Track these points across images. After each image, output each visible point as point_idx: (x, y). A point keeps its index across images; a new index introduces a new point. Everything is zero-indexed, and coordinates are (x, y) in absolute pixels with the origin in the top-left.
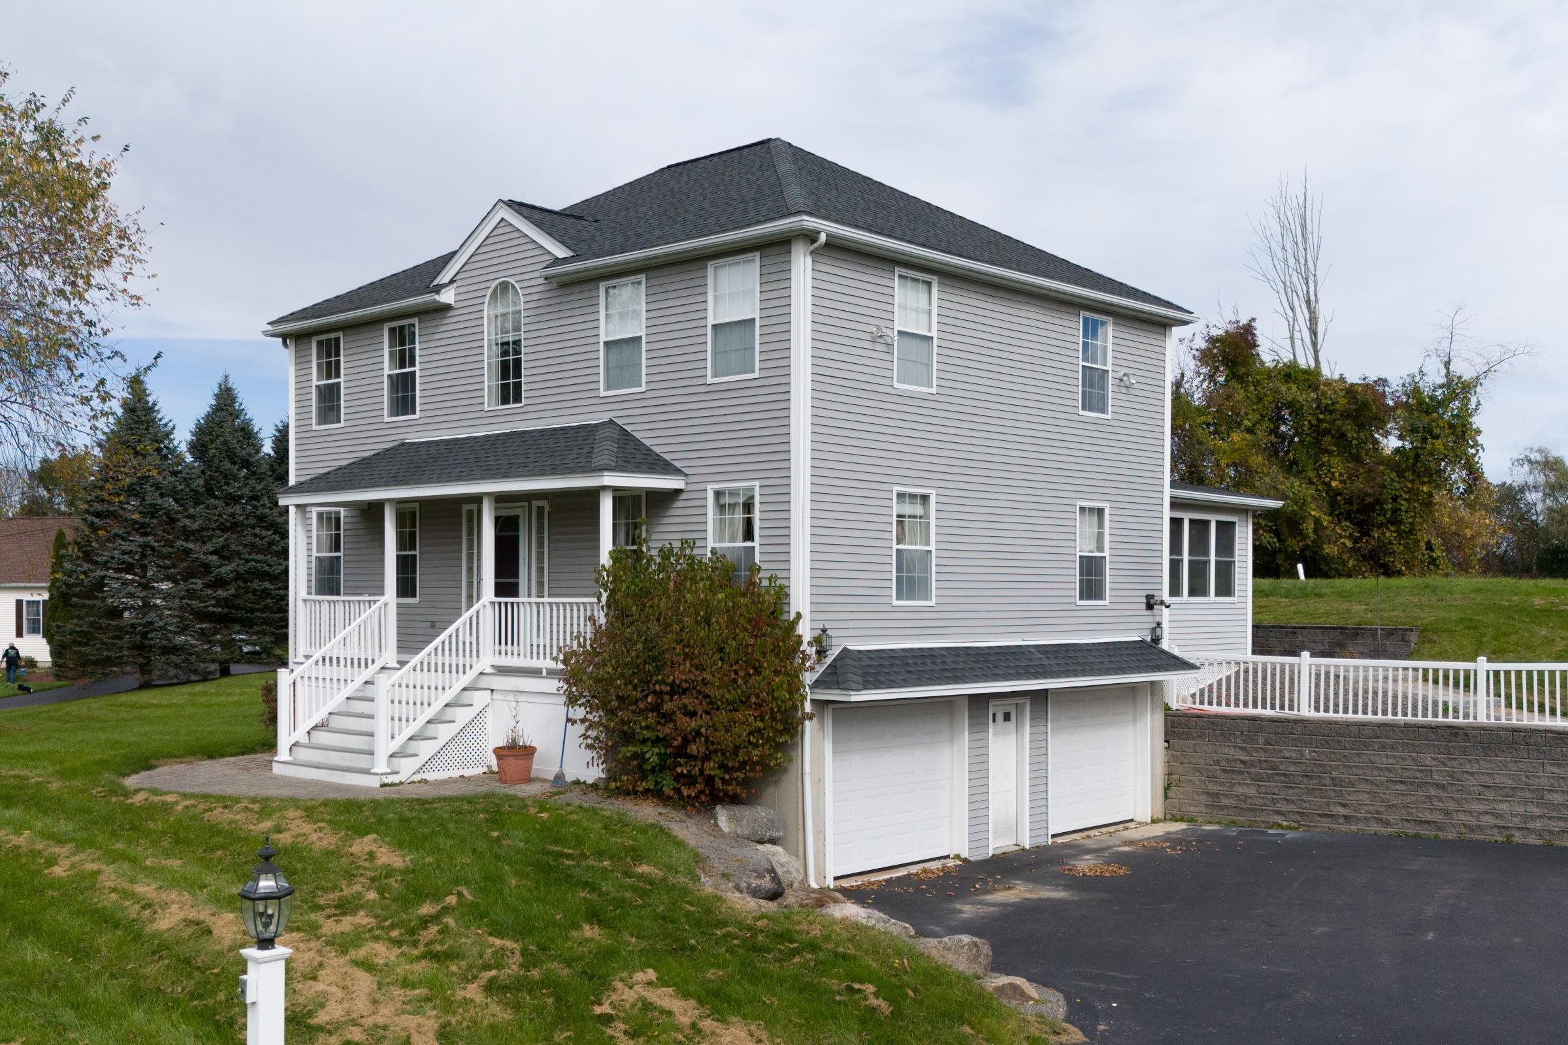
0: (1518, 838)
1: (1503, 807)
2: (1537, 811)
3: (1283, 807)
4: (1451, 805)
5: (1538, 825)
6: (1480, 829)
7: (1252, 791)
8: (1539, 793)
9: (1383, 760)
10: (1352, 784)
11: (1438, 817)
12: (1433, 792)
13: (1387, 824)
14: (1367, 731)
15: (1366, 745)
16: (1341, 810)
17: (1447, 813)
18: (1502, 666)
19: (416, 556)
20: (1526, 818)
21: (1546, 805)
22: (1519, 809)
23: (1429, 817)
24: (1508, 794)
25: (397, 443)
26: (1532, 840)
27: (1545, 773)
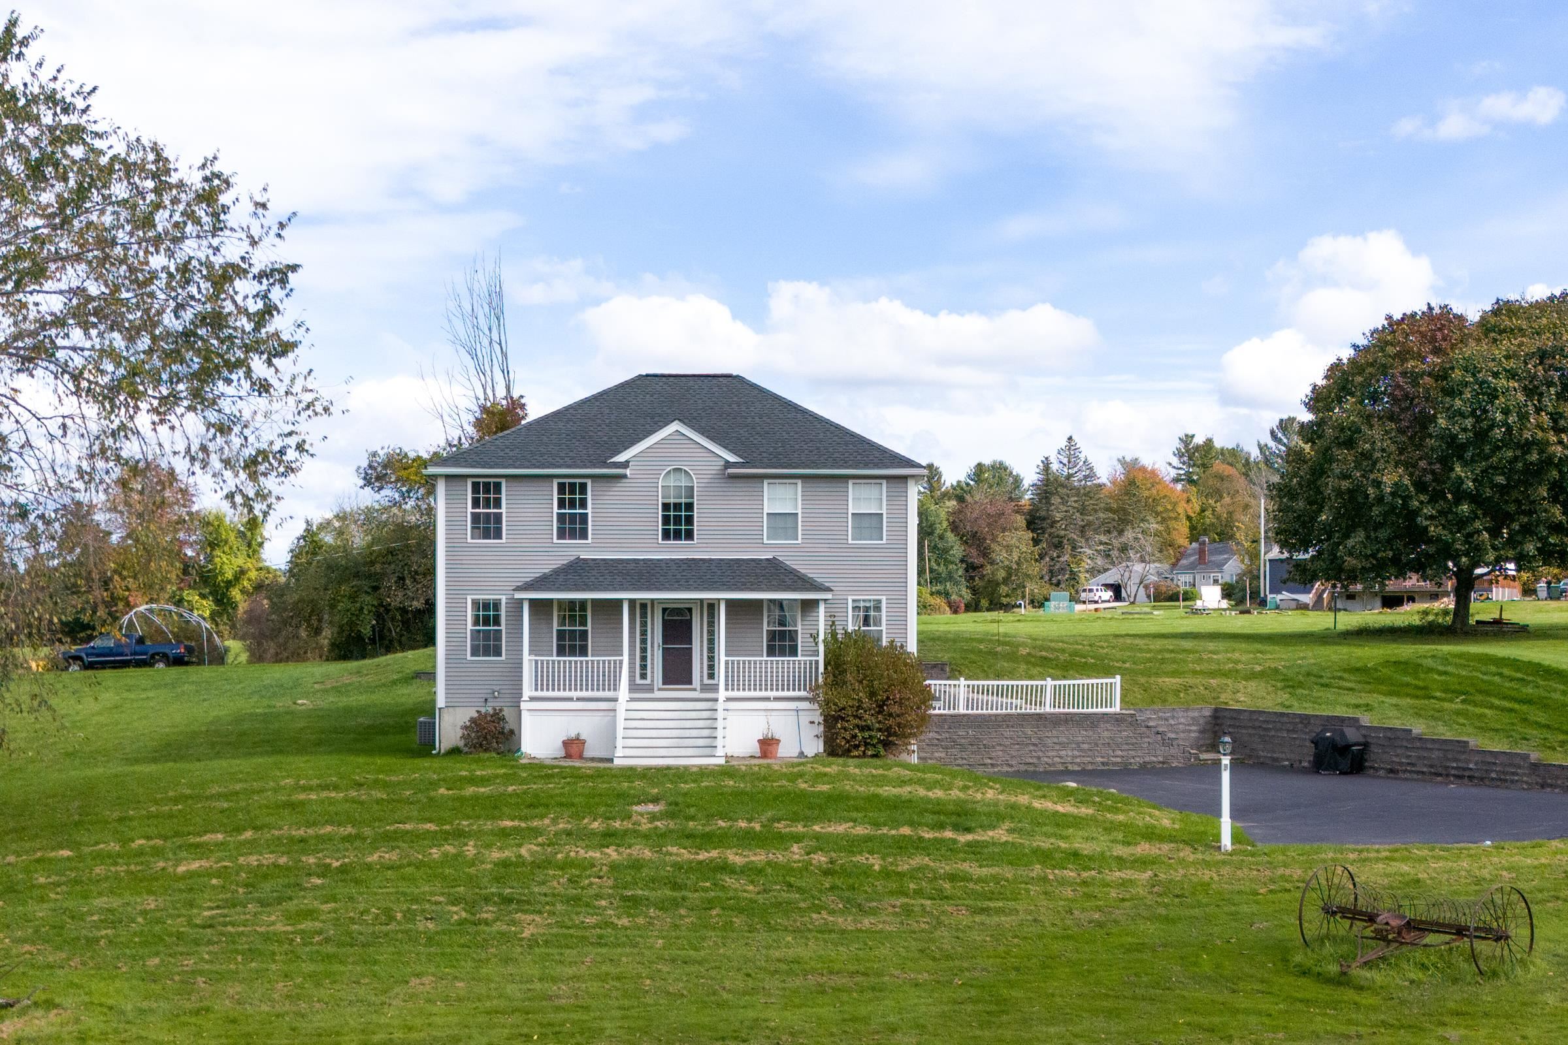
0: (1070, 767)
1: (1063, 753)
2: (1076, 753)
3: (960, 762)
4: (1040, 754)
5: (1078, 760)
6: (1054, 764)
7: (943, 755)
8: (1078, 744)
9: (1007, 734)
10: (993, 747)
11: (1035, 761)
12: (1032, 748)
13: (1012, 766)
14: (1000, 719)
15: (1000, 726)
16: (989, 761)
17: (1039, 758)
18: (1058, 683)
19: (586, 631)
20: (1074, 757)
21: (1082, 750)
22: (1070, 753)
23: (1031, 761)
24: (1064, 746)
25: (572, 558)
26: (1076, 768)
27: (1081, 735)
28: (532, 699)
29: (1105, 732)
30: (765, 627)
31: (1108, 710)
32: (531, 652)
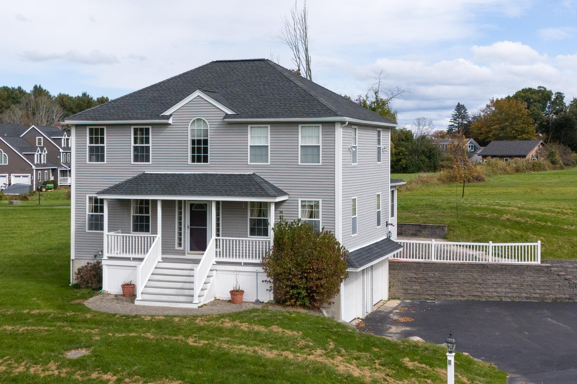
0: (504, 299)
1: (499, 290)
2: (509, 290)
3: (429, 292)
4: (483, 290)
5: (509, 295)
6: (492, 297)
7: (419, 288)
8: (510, 284)
9: (461, 276)
10: (452, 284)
11: (479, 294)
12: (478, 286)
13: (464, 297)
14: (456, 266)
15: (456, 271)
16: (449, 293)
17: (482, 292)
18: (497, 244)
19: (149, 216)
20: (506, 293)
21: (512, 289)
22: (504, 290)
23: (477, 294)
24: (500, 285)
26: (508, 300)
27: (511, 278)
28: (110, 258)
29: (528, 278)
30: (249, 217)
31: (533, 263)
32: (109, 231)
